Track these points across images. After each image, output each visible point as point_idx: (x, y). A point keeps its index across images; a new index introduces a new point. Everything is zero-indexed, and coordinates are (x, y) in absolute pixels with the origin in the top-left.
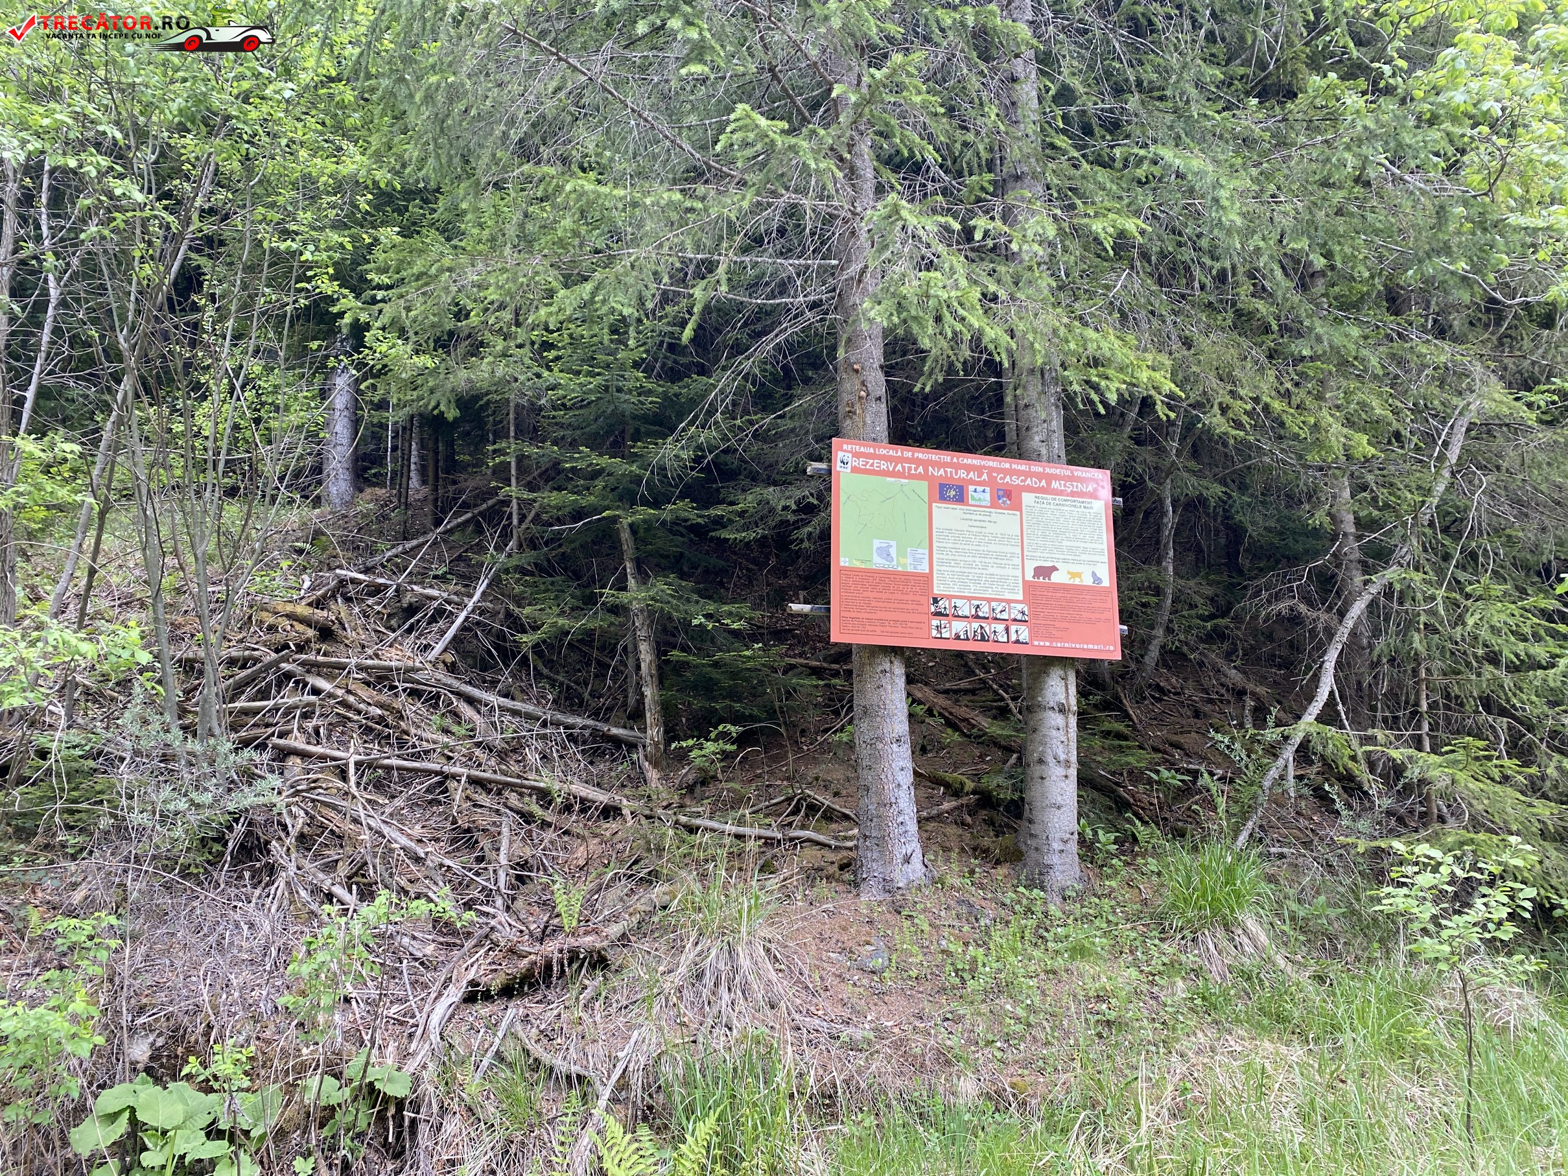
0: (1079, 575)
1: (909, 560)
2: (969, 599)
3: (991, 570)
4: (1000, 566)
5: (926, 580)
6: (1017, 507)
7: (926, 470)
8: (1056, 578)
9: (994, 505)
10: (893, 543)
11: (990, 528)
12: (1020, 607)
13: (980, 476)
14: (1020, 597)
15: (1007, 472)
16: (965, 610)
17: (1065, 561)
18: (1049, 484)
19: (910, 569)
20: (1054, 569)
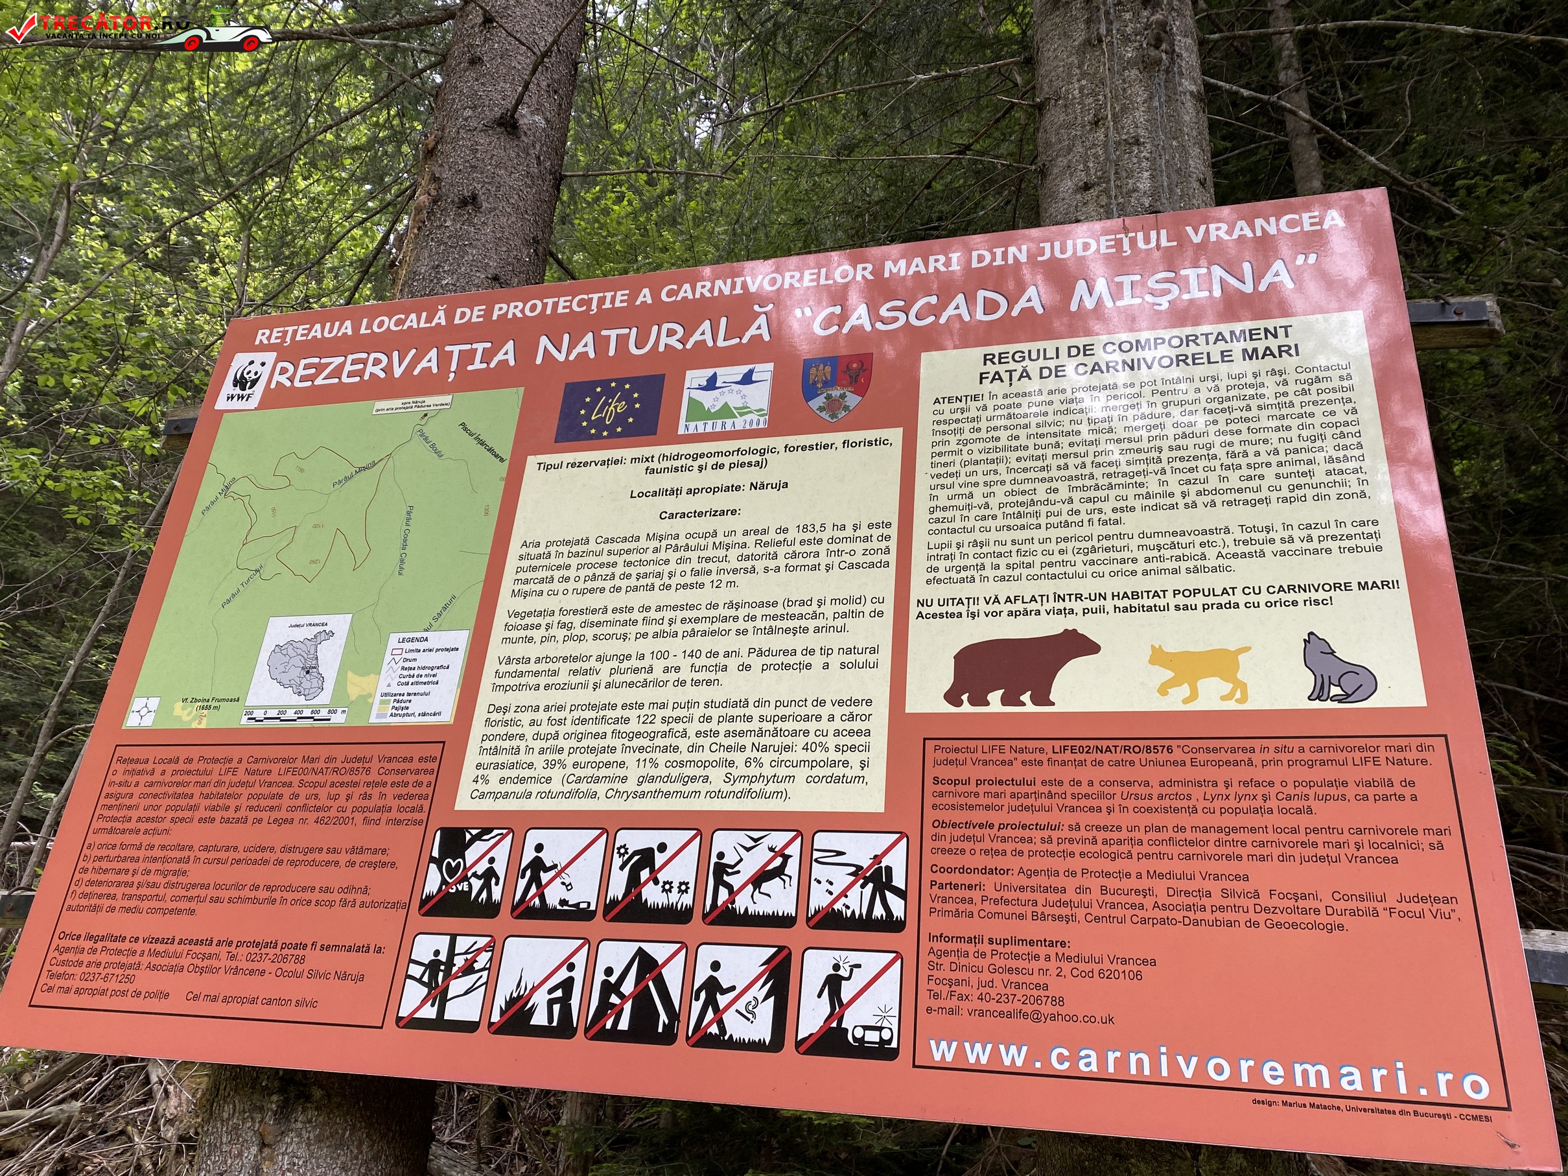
0: (1222, 663)
1: (388, 679)
2: (608, 825)
4: (790, 663)
5: (435, 754)
6: (896, 409)
7: (525, 351)
8: (1081, 689)
9: (785, 419)
10: (340, 624)
11: (757, 510)
12: (862, 849)
13: (738, 327)
14: (870, 800)
16: (582, 883)
17: (1135, 603)
19: (379, 715)
20: (1076, 645)
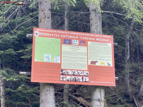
0: (104, 63)
1: (55, 60)
2: (72, 70)
3: (78, 62)
4: (81, 61)
5: (60, 65)
6: (86, 45)
7: (60, 36)
8: (97, 64)
9: (80, 45)
10: (50, 55)
11: (78, 51)
12: (86, 72)
13: (76, 37)
14: (87, 69)
15: (83, 36)
16: (71, 73)
17: (100, 60)
18: (96, 39)
20: (97, 62)
